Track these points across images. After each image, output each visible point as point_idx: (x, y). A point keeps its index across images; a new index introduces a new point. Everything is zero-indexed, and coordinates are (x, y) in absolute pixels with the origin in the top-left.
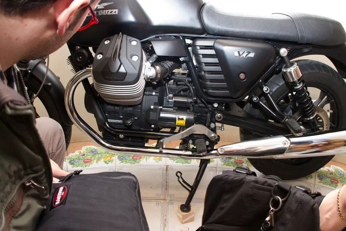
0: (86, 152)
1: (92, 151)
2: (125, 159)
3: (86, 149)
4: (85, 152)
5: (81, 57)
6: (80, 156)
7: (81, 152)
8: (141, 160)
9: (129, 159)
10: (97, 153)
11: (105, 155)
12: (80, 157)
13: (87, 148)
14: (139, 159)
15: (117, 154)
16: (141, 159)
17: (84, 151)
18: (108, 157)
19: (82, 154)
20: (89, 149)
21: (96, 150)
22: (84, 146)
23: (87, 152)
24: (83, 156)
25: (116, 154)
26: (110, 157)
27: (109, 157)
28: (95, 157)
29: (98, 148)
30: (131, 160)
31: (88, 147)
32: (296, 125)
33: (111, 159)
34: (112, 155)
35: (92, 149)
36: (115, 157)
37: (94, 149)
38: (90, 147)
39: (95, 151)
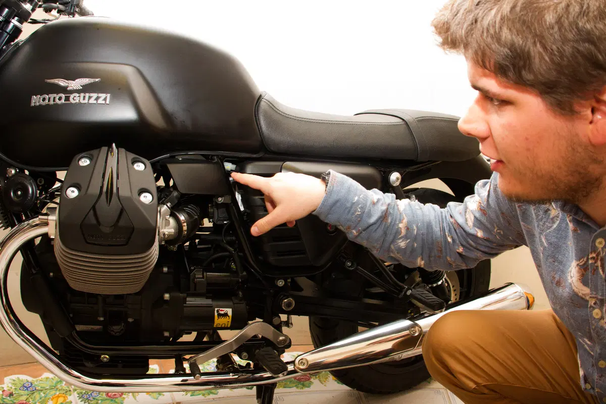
0: (13, 388)
1: (26, 387)
2: (94, 399)
3: (13, 382)
4: (11, 388)
5: (19, 193)
6: (4, 397)
7: (3, 388)
8: (124, 398)
9: (100, 398)
10: (36, 390)
11: (53, 392)
12: (5, 400)
13: (14, 380)
14: (121, 396)
15: (76, 390)
16: (124, 396)
17: (10, 385)
18: (58, 397)
19: (8, 393)
20: (17, 381)
21: (32, 384)
22: (6, 376)
23: (15, 389)
24: (10, 396)
25: (71, 389)
26: (64, 397)
27: (61, 396)
28: (35, 397)
29: (34, 379)
30: (106, 400)
31: (14, 377)
32: (430, 298)
33: (67, 401)
34: (66, 392)
35: (22, 381)
36: (72, 396)
37: (28, 381)
38: (18, 378)
39: (30, 385)
